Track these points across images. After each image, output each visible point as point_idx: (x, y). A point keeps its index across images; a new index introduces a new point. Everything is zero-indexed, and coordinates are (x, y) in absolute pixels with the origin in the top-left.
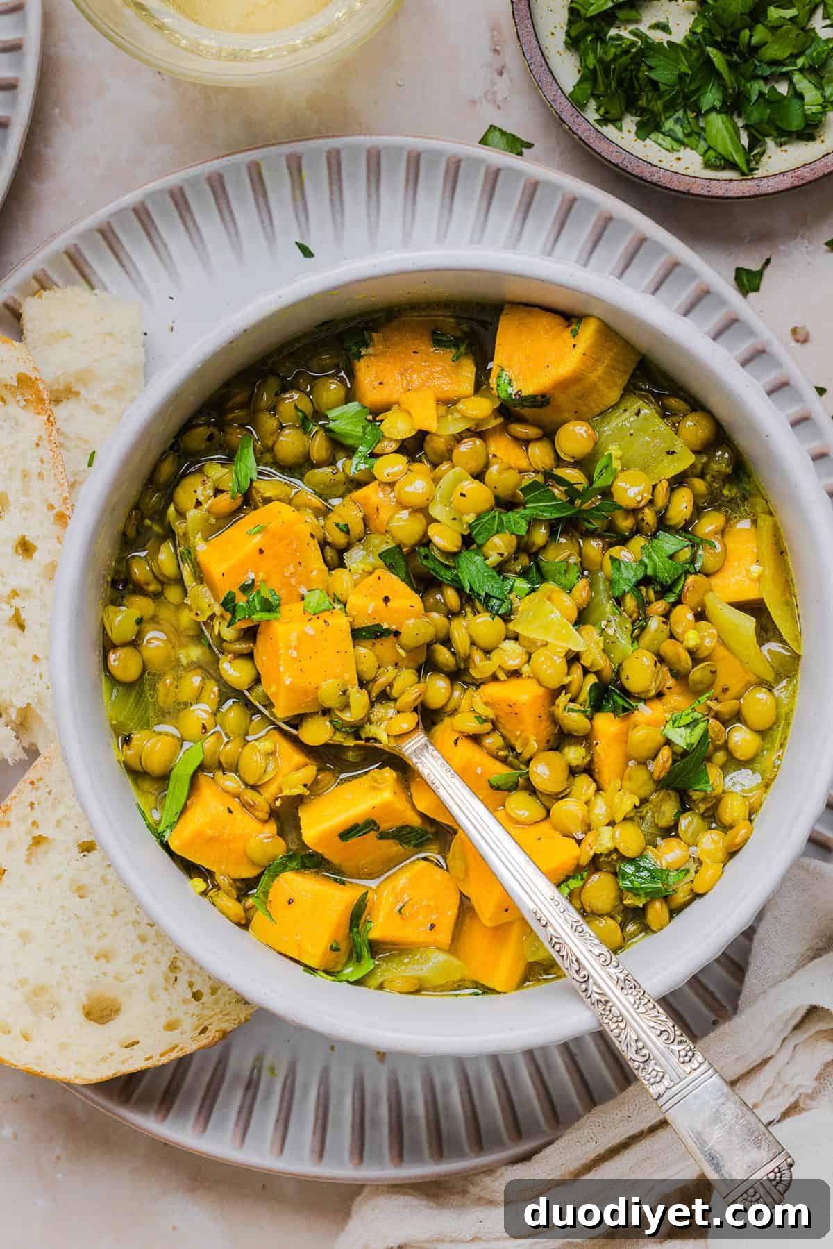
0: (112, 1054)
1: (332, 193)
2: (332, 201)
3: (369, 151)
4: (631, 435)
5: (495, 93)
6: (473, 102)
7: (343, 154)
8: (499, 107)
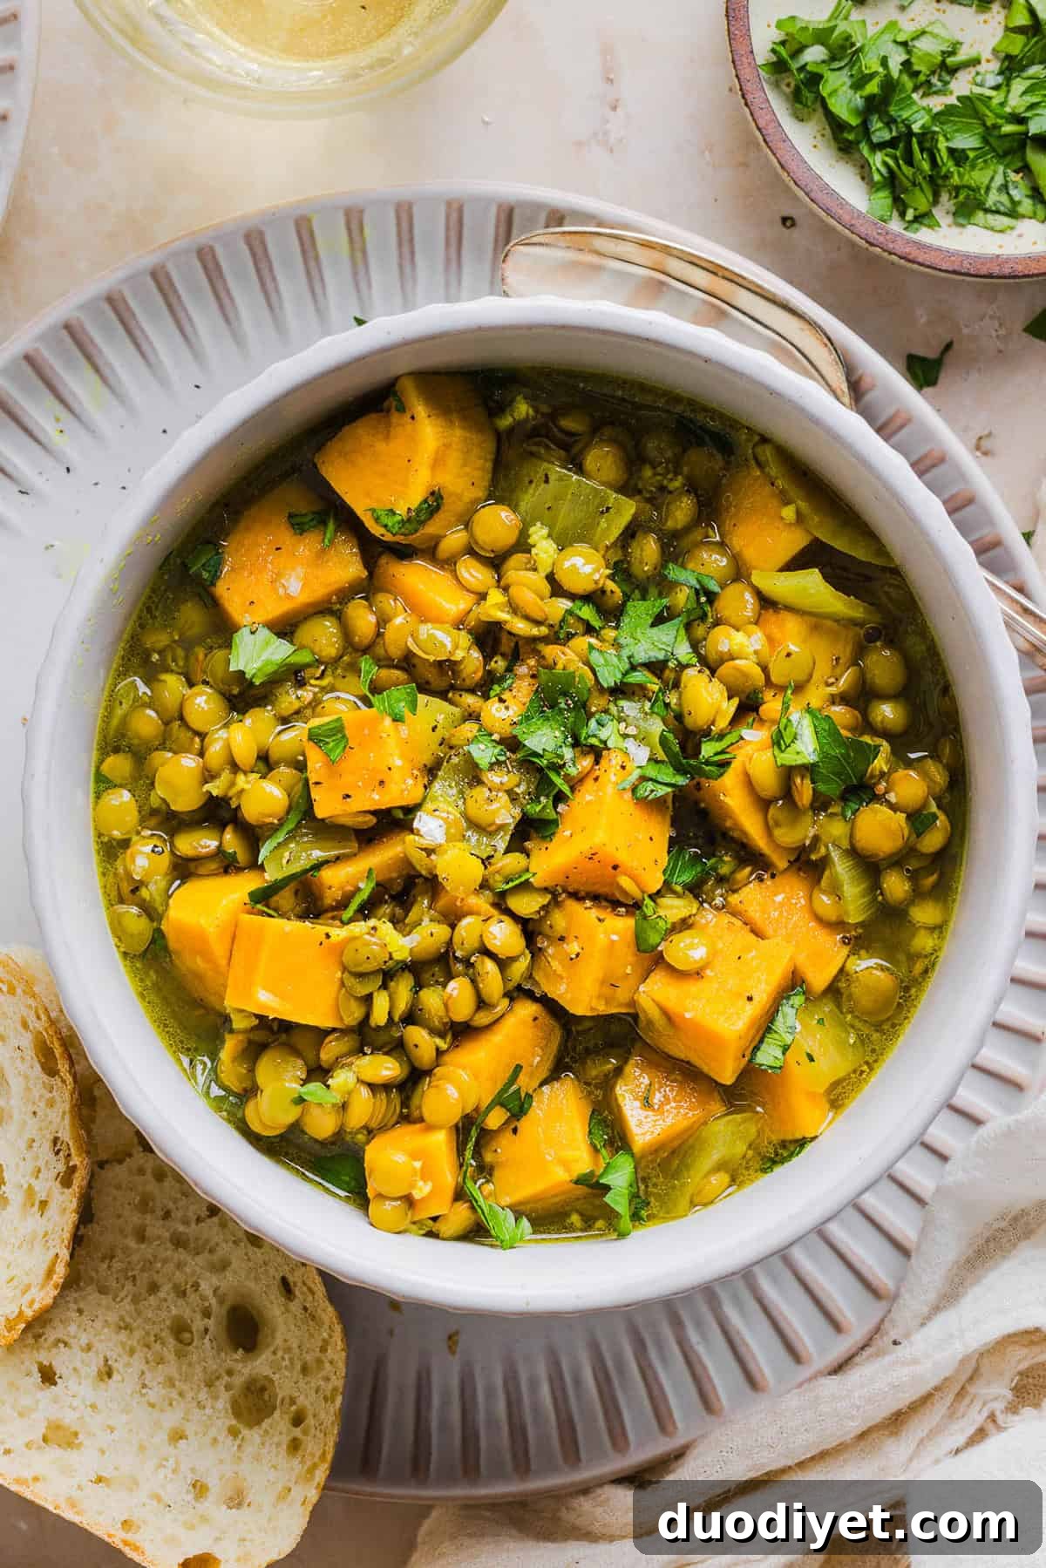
0: (305, 1309)
1: (401, 256)
2: (401, 266)
3: (449, 204)
4: (549, 508)
5: (606, 133)
6: (579, 144)
7: (415, 209)
8: (612, 151)
